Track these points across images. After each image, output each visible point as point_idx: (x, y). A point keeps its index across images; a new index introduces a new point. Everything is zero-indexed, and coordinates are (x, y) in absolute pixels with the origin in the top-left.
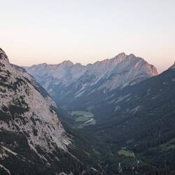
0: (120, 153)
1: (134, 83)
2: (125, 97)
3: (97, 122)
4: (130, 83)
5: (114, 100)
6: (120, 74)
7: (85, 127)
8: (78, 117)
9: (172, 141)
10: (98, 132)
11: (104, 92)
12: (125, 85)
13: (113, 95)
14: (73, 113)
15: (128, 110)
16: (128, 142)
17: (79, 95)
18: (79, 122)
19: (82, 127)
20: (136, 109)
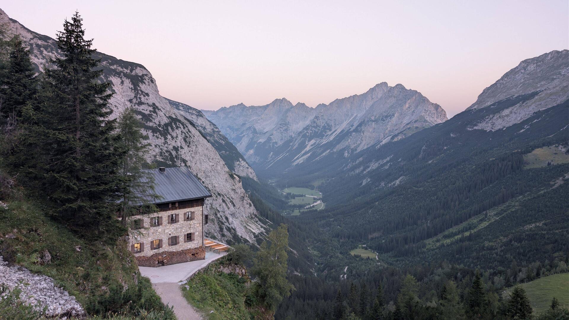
0: (353, 253)
1: (400, 137)
2: (381, 162)
3: (326, 206)
4: (393, 138)
5: (362, 168)
6: (376, 121)
7: (303, 213)
8: (294, 197)
9: (446, 233)
10: (323, 222)
11: (346, 154)
12: (384, 142)
13: (361, 159)
14: (286, 191)
15: (383, 184)
16: (370, 237)
17: (300, 160)
18: (295, 206)
19: (298, 214)
20: (397, 182)
